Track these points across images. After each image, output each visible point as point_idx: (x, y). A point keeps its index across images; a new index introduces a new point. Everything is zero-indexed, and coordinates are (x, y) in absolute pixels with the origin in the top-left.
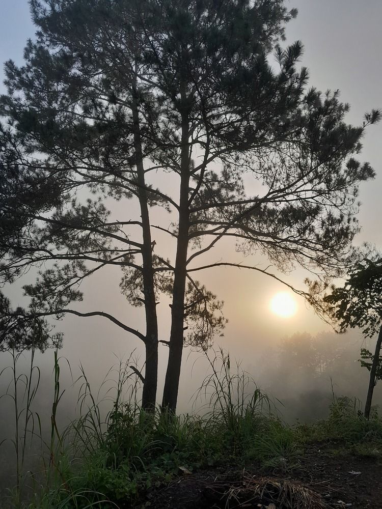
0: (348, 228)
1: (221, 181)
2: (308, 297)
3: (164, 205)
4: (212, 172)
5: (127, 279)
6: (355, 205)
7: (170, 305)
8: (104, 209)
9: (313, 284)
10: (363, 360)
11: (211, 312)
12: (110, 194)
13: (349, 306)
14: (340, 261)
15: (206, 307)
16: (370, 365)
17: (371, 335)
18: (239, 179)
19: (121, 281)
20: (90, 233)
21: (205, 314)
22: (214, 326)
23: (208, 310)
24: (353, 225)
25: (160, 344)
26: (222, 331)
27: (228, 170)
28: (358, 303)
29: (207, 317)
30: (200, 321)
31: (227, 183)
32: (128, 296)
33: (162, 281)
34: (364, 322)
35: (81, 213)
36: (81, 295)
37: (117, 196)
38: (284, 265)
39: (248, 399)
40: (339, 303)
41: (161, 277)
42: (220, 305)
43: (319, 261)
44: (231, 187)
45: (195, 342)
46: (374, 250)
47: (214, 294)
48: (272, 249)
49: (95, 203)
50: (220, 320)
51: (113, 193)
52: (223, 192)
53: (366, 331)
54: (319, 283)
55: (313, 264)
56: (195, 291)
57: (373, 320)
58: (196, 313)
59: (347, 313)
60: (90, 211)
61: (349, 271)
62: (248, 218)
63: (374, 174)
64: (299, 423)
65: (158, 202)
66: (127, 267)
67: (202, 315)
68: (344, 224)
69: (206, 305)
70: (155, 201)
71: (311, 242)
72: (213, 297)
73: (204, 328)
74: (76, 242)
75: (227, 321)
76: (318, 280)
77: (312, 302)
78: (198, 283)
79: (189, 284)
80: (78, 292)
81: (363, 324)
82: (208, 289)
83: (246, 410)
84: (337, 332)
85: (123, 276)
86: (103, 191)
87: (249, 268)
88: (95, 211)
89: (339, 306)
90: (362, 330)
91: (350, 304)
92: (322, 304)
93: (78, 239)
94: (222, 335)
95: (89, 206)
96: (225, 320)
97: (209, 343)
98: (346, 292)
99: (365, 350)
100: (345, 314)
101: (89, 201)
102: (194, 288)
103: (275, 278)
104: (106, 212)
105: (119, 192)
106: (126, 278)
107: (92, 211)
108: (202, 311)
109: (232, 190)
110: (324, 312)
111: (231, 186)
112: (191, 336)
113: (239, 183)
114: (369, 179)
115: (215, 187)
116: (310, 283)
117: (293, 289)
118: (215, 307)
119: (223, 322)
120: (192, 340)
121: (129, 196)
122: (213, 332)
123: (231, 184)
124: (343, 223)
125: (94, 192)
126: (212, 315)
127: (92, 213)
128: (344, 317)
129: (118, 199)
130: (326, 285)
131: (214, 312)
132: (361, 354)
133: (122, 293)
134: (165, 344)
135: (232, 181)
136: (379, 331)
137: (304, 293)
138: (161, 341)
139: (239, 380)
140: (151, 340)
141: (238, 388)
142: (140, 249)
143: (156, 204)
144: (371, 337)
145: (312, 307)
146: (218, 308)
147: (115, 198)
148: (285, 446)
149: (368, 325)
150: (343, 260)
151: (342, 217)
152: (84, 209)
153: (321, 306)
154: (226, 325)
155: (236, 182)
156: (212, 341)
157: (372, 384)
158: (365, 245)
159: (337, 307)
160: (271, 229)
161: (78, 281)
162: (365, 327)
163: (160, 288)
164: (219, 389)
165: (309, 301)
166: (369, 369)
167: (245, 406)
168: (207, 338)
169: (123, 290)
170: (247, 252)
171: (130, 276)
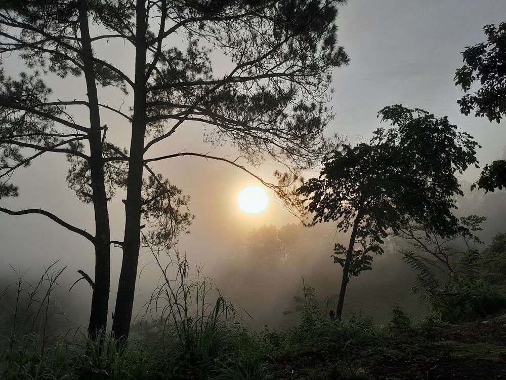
0: (319, 119)
1: (186, 60)
2: (278, 190)
3: (120, 86)
4: (175, 49)
5: (76, 172)
6: (328, 92)
7: (123, 201)
8: (43, 86)
9: (282, 176)
10: (336, 255)
11: (175, 208)
12: (52, 68)
13: (322, 198)
14: (310, 153)
15: (169, 203)
16: (344, 260)
17: (345, 229)
18: (207, 59)
19: (68, 174)
20: (24, 115)
21: (169, 210)
22: (179, 223)
23: (172, 205)
24: (324, 116)
25: (112, 245)
26: (188, 228)
27: (194, 48)
28: (332, 195)
29: (172, 213)
30: (163, 218)
31: (193, 63)
32: (77, 191)
33: (118, 174)
34: (338, 215)
35: (13, 89)
36: (15, 189)
37: (61, 72)
38: (254, 157)
39: (210, 309)
40: (313, 194)
41: (117, 170)
42: (185, 200)
43: (290, 151)
44: (198, 69)
45: (157, 241)
46: (346, 140)
47: (179, 188)
48: (242, 140)
49: (31, 78)
50: (186, 217)
51: (56, 68)
52: (189, 73)
53: (340, 225)
54: (289, 175)
55: (284, 155)
56: (157, 185)
57: (348, 212)
58: (159, 209)
59: (320, 205)
60: (24, 88)
61: (324, 161)
62: (217, 105)
63: (348, 60)
64: (267, 330)
65: (112, 82)
66: (74, 158)
67: (166, 212)
68: (316, 113)
69: (169, 200)
70: (108, 80)
71: (282, 132)
72: (178, 192)
73: (168, 225)
74: (8, 125)
75: (194, 218)
76: (288, 172)
77: (282, 195)
78: (160, 176)
79: (150, 178)
80: (11, 186)
81: (337, 217)
82: (172, 183)
83: (207, 323)
84: (305, 225)
85: (70, 168)
86: (43, 65)
87: (217, 159)
88: (30, 87)
89: (312, 198)
90: (336, 223)
91: (324, 196)
92: (291, 197)
93: (12, 123)
94: (188, 232)
95: (23, 82)
96: (192, 216)
97: (173, 240)
98: (319, 183)
99: (338, 245)
100: (318, 206)
101: (23, 75)
102: (156, 182)
103: (245, 170)
104: (45, 90)
105: (64, 67)
106: (74, 170)
107: (27, 88)
108: (165, 207)
109: (199, 72)
110: (293, 205)
111: (198, 67)
112: (152, 234)
113: (207, 64)
114: (343, 66)
115: (180, 68)
116: (279, 175)
117: (262, 181)
118: (181, 202)
119: (190, 218)
120: (154, 239)
121: (76, 72)
122: (178, 230)
123: (198, 65)
124: (314, 112)
125: (31, 65)
126: (177, 211)
127: (28, 90)
128: (317, 210)
129: (63, 76)
130: (296, 178)
131: (179, 208)
132: (335, 250)
133: (70, 187)
134: (117, 245)
135: (199, 61)
136: (353, 224)
137: (273, 186)
138: (115, 242)
139: (199, 288)
140: (101, 241)
141: (197, 299)
142: (86, 134)
143: (109, 83)
144: (345, 231)
145: (281, 200)
146: (183, 204)
147: (59, 74)
148: (252, 370)
149: (342, 218)
150: (314, 151)
151: (314, 106)
152: (16, 85)
153: (290, 200)
154: (193, 221)
155: (203, 63)
156: (177, 239)
157: (345, 281)
158: (336, 136)
159: (310, 199)
160: (241, 118)
161: (8, 172)
162: (340, 220)
163: (116, 182)
164: (173, 301)
165: (278, 194)
166: (342, 265)
167: (205, 319)
168: (171, 236)
169: (71, 184)
170: (215, 143)
171: (79, 167)
